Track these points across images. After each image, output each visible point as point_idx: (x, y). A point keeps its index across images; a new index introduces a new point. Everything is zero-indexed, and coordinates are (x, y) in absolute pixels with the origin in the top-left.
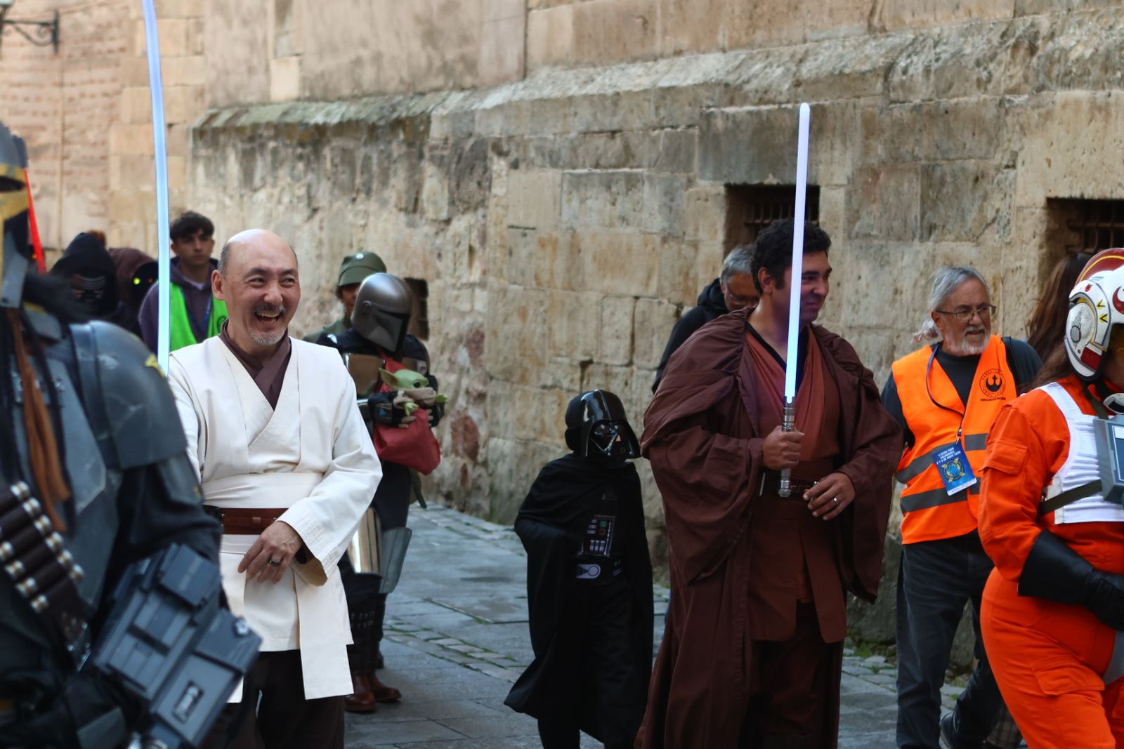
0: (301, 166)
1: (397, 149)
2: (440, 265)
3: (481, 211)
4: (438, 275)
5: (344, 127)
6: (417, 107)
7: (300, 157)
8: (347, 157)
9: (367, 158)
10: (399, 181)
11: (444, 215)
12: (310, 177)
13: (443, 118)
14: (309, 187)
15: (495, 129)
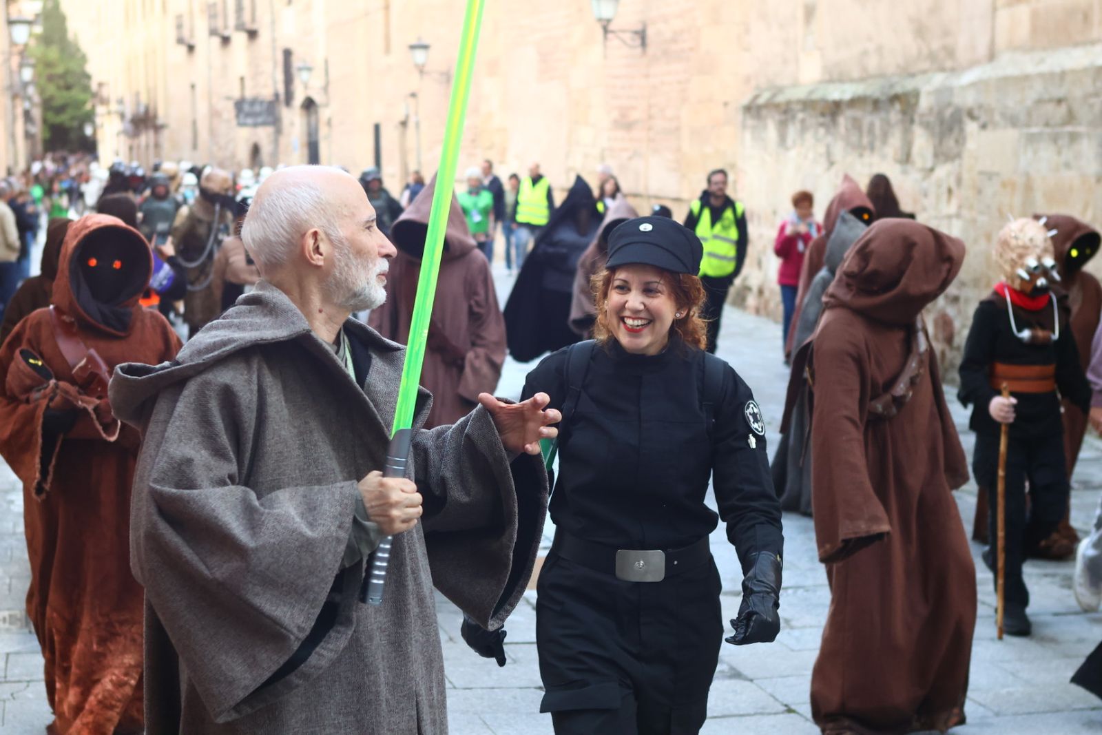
0: (822, 131)
1: (894, 114)
2: (926, 202)
3: (957, 162)
4: (924, 209)
5: (855, 102)
6: (909, 85)
7: (822, 125)
8: (856, 124)
9: (872, 125)
10: (895, 140)
11: (929, 164)
12: (829, 139)
13: (929, 93)
14: (828, 147)
15: (969, 100)
